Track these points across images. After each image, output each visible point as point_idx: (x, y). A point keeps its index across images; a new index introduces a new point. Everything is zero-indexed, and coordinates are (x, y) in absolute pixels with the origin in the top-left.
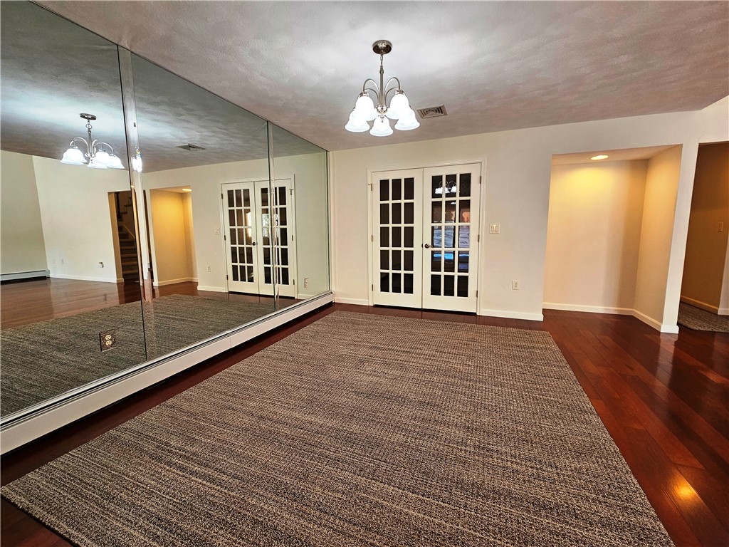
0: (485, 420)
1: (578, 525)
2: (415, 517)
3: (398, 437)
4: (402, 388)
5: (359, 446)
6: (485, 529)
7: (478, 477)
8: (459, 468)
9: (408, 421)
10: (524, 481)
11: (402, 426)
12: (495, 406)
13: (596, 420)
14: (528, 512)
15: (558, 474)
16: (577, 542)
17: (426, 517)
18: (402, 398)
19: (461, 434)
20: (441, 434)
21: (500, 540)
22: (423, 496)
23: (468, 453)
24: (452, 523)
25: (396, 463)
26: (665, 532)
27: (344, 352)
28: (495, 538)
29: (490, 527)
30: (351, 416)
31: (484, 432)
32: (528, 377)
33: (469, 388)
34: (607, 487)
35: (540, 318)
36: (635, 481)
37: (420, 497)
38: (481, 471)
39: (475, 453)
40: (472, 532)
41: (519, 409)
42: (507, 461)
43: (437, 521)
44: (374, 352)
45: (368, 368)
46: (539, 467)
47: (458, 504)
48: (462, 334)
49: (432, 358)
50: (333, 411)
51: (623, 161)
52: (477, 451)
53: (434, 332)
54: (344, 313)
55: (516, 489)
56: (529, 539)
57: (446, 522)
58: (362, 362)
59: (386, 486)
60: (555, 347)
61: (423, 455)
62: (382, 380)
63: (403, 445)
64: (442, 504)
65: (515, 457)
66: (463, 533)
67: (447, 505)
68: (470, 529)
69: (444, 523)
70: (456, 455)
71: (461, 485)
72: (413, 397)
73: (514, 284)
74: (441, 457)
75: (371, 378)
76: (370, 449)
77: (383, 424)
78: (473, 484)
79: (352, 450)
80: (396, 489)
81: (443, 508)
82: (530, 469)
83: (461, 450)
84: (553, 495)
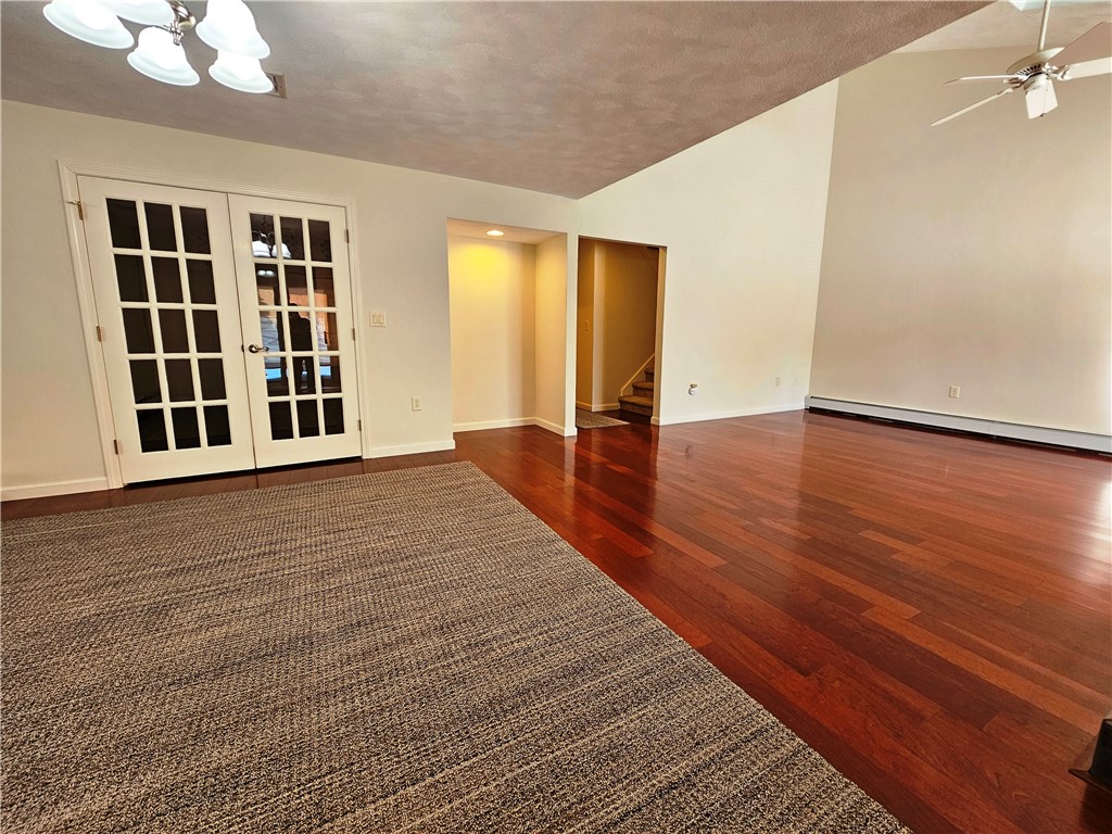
0: (457, 604)
1: (611, 669)
2: (439, 818)
3: (335, 710)
4: (291, 621)
5: (253, 784)
6: (537, 751)
7: (491, 687)
8: (460, 693)
9: (338, 671)
10: (542, 655)
11: (332, 687)
12: (460, 579)
13: (564, 545)
14: (566, 689)
15: (566, 624)
16: (620, 687)
17: (456, 803)
18: (304, 638)
19: (436, 642)
20: (407, 661)
21: (559, 749)
22: (432, 775)
23: (461, 664)
24: (494, 780)
25: (355, 758)
26: (665, 626)
27: (89, 608)
28: (552, 752)
29: (541, 743)
30: (195, 738)
31: (465, 622)
32: (476, 524)
33: (412, 570)
34: (610, 611)
35: (451, 445)
36: (623, 591)
37: (429, 780)
38: (490, 677)
39: (469, 658)
40: (526, 768)
41: (490, 569)
42: (512, 643)
43: (473, 795)
44: (182, 581)
45: (186, 618)
46: (546, 628)
47: (487, 746)
48: (357, 493)
49: (324, 547)
50: (133, 754)
51: (513, 243)
52: (471, 653)
53: (302, 503)
54: (34, 522)
55: (541, 672)
56: (583, 721)
57: (485, 785)
58: (160, 610)
59: (359, 812)
60: (485, 477)
61: (395, 712)
62: (236, 627)
63: (352, 718)
64: (467, 763)
65: (518, 633)
66: (515, 779)
67: (474, 759)
68: (520, 767)
69: (484, 788)
70: (446, 678)
71: (477, 715)
72: (323, 627)
73: (414, 403)
74: (426, 696)
75: (204, 636)
76: (284, 774)
77: (289, 708)
78: (491, 702)
79: (239, 803)
80: (381, 802)
81: (471, 768)
82: (540, 637)
83: (449, 665)
84: (575, 652)
